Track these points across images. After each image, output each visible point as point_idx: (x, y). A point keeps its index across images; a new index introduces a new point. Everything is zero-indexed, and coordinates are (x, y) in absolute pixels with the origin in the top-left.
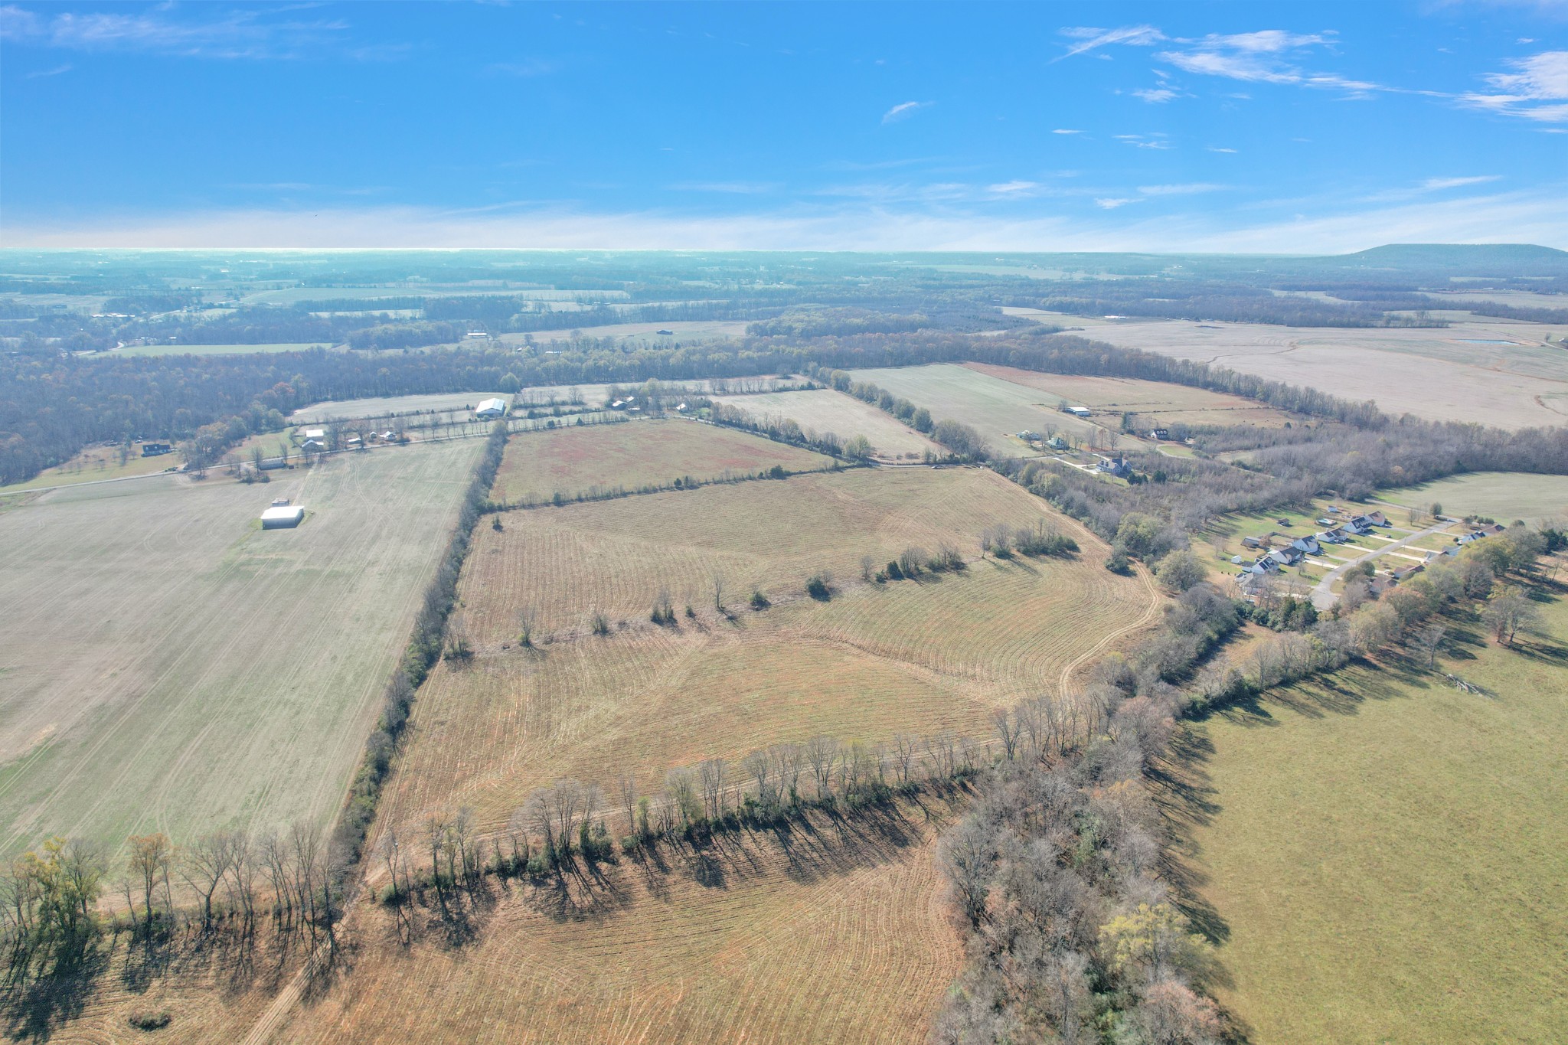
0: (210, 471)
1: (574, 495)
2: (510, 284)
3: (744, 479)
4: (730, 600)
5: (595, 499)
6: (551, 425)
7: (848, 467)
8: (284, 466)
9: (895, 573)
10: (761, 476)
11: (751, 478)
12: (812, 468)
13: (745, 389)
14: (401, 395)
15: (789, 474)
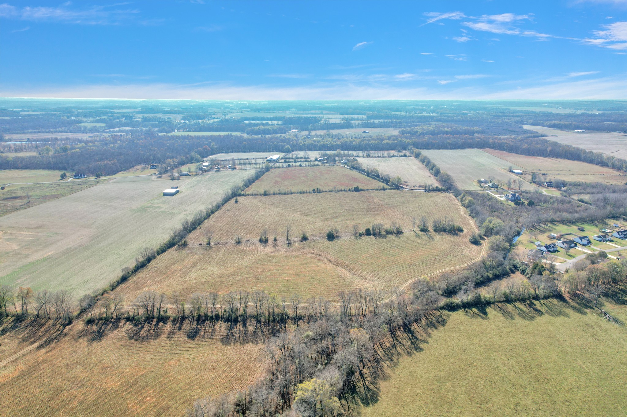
0: (163, 175)
1: (272, 192)
2: (324, 112)
3: (342, 191)
4: (294, 236)
5: (280, 194)
6: (289, 166)
7: (388, 189)
8: (188, 175)
9: (368, 233)
10: (349, 190)
11: (345, 191)
12: (374, 188)
13: (376, 155)
14: (250, 152)
15: (362, 190)
